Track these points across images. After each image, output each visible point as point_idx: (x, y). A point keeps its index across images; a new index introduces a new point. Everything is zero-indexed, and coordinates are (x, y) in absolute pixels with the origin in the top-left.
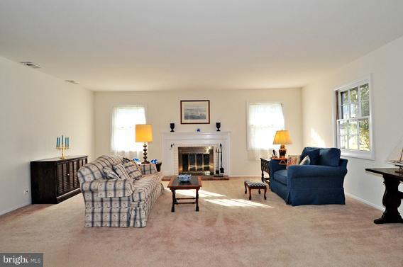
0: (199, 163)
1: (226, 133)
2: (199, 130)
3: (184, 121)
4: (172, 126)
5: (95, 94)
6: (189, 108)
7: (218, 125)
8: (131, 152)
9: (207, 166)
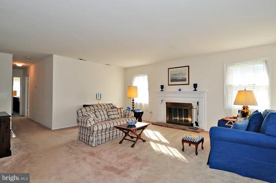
0: (180, 116)
1: (203, 92)
2: (180, 90)
3: (170, 83)
4: (162, 87)
5: (126, 69)
6: (174, 73)
7: (195, 86)
8: (140, 104)
9: (186, 119)
